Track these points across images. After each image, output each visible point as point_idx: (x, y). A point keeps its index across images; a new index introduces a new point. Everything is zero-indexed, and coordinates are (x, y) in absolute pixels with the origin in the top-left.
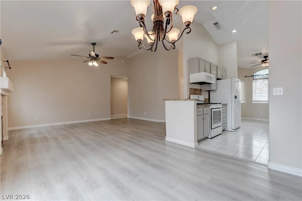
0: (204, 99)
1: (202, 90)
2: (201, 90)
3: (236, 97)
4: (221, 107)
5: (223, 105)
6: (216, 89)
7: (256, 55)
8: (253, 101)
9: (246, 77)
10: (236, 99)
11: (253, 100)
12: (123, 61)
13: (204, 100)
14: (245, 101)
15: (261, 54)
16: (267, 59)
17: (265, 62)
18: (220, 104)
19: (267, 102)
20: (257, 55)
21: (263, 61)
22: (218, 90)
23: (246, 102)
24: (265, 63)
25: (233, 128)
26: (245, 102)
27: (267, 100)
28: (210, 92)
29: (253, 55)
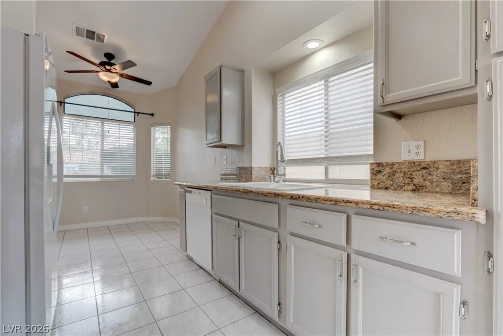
7: (87, 37)
15: (101, 38)
16: (112, 62)
19: (99, 179)
21: (102, 64)
29: (79, 32)
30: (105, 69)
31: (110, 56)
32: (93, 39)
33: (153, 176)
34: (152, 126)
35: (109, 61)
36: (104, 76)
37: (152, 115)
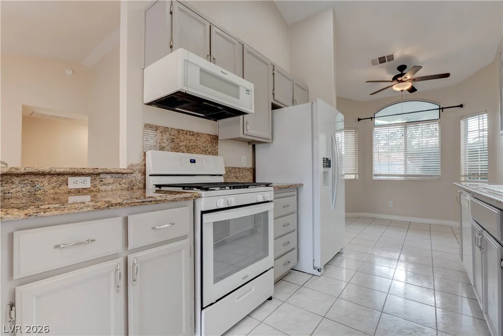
0: (226, 168)
1: (219, 139)
2: (215, 138)
3: (327, 163)
4: (272, 199)
5: (279, 189)
6: (269, 136)
7: (380, 63)
8: (375, 175)
9: (359, 120)
10: (327, 169)
11: (373, 173)
12: (69, 72)
13: (223, 172)
14: (357, 175)
15: (391, 58)
16: (403, 72)
17: (399, 79)
18: (267, 185)
19: (403, 178)
20: (382, 60)
21: (395, 78)
22: (274, 142)
23: (359, 177)
24: (401, 81)
25: (318, 265)
26: (357, 178)
27: (403, 173)
28: (257, 146)
29: (374, 63)
30: (398, 81)
31: (402, 68)
32: (385, 61)
33: (465, 176)
34: (461, 119)
35: (402, 72)
36: (397, 88)
37: (461, 106)
